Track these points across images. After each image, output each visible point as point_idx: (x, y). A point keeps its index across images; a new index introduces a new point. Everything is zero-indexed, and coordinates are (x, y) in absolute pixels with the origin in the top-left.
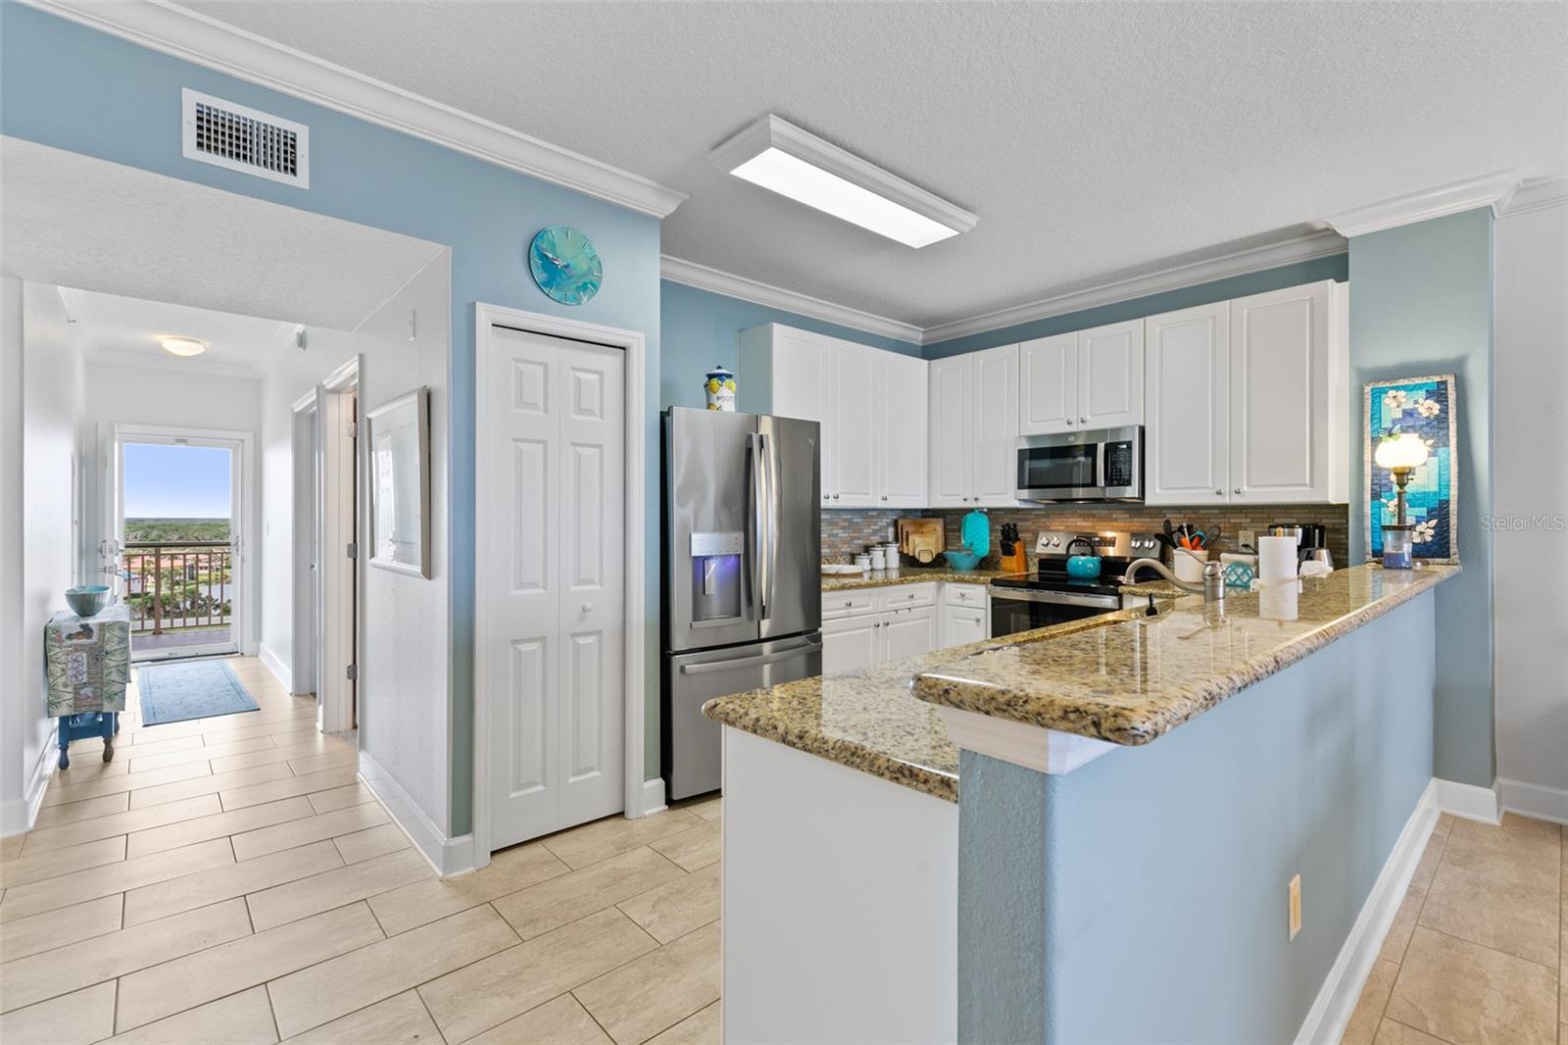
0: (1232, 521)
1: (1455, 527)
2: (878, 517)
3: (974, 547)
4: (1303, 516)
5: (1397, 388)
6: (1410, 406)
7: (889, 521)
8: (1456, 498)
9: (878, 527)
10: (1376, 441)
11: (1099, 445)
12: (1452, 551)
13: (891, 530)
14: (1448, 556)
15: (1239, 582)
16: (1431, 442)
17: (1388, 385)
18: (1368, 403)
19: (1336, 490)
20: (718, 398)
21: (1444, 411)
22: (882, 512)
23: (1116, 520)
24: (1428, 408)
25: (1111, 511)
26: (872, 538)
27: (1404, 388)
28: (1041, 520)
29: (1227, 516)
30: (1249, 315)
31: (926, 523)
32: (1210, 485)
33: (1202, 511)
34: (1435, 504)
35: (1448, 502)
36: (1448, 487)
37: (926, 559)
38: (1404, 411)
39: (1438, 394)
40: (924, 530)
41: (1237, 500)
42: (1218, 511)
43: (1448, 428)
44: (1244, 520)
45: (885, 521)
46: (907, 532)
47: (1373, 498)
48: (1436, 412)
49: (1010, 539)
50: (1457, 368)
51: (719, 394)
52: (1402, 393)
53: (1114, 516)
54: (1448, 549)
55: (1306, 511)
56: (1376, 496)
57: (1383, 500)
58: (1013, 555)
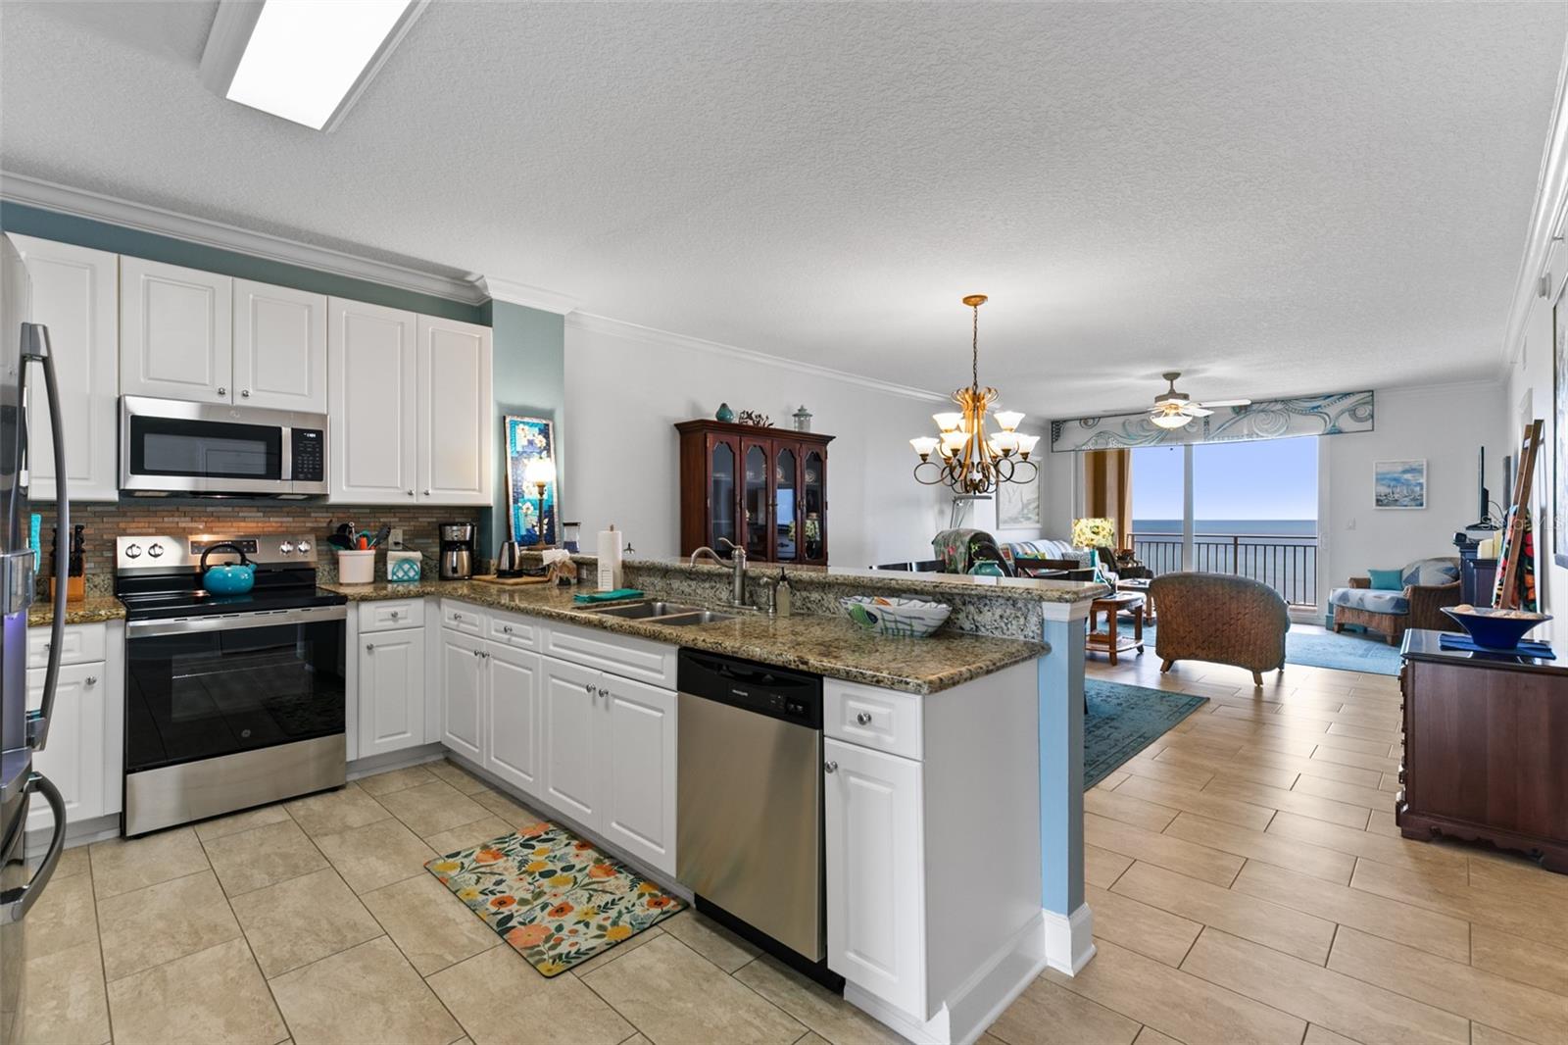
0: (383, 520)
1: (557, 524)
5: (524, 423)
6: (530, 437)
8: (557, 504)
10: (516, 460)
11: (290, 429)
15: (406, 578)
17: (519, 419)
18: (508, 430)
19: (488, 497)
21: (548, 444)
23: (244, 519)
24: (540, 441)
25: (237, 509)
27: (528, 423)
29: (377, 515)
32: (399, 486)
34: (546, 508)
35: (552, 506)
36: (552, 497)
38: (529, 440)
39: (544, 432)
41: (423, 501)
42: (368, 511)
43: (550, 456)
44: (393, 520)
47: (514, 503)
48: (544, 445)
52: (526, 428)
53: (241, 514)
54: (554, 538)
55: (442, 511)
56: (516, 501)
57: (520, 504)
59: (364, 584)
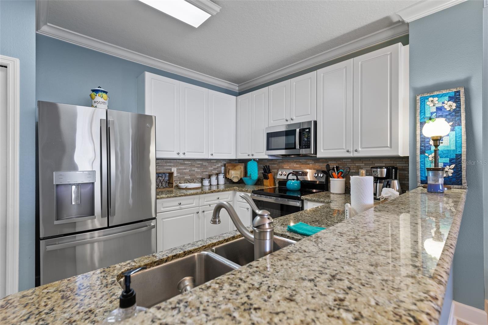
0: (356, 165)
1: (465, 168)
2: (216, 162)
3: (252, 176)
4: (388, 162)
5: (433, 97)
6: (440, 105)
7: (222, 164)
8: (465, 153)
9: (217, 167)
10: (422, 124)
11: (297, 129)
12: (463, 181)
13: (223, 168)
14: (461, 184)
16: (451, 123)
17: (428, 95)
18: (419, 105)
19: (403, 150)
20: (95, 102)
21: (458, 107)
22: (218, 161)
23: (309, 164)
24: (449, 106)
25: (307, 160)
26: (213, 171)
27: (437, 96)
28: (280, 164)
29: (354, 162)
30: (361, 65)
31: (237, 165)
32: (344, 148)
33: (343, 160)
34: (454, 156)
35: (461, 155)
36: (461, 147)
37: (235, 180)
38: (437, 108)
39: (455, 98)
40: (236, 168)
41: (356, 155)
42: (350, 160)
43: (461, 116)
44: (361, 165)
45: (220, 165)
46: (229, 169)
47: (421, 153)
48: (454, 107)
49: (267, 173)
50: (466, 84)
51: (95, 100)
52: (436, 99)
53: (308, 162)
54: (461, 180)
55: (390, 160)
56: (423, 152)
57: (426, 154)
58: (268, 179)
59: (336, 194)
